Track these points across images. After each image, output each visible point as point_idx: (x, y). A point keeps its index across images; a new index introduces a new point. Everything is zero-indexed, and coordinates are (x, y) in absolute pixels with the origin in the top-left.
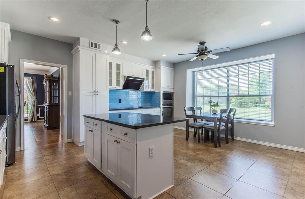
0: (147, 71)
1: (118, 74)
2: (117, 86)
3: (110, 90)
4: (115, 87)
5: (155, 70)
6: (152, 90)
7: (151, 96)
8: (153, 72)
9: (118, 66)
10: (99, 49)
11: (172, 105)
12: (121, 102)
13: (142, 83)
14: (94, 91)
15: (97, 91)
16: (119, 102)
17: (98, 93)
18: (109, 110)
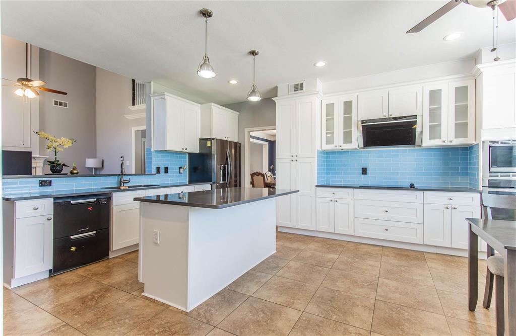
0: (435, 96)
1: (348, 122)
3: (327, 153)
4: (341, 146)
5: (470, 84)
6: (460, 139)
7: (466, 159)
8: (461, 93)
9: (348, 106)
10: (302, 91)
12: (366, 174)
13: (416, 128)
14: (292, 156)
15: (297, 156)
16: (363, 174)
17: (297, 159)
18: (317, 186)
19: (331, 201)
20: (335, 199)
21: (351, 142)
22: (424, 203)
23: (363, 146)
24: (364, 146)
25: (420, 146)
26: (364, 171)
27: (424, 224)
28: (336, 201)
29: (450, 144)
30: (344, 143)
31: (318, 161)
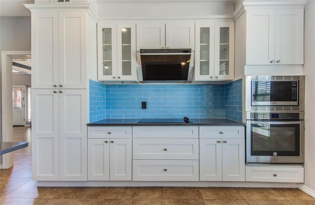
0: (205, 32)
1: (126, 51)
2: (124, 74)
3: (108, 86)
4: (119, 78)
5: (231, 25)
6: (222, 78)
7: (227, 94)
8: (224, 32)
9: (126, 37)
10: (66, 2)
11: (296, 117)
12: (145, 108)
13: (189, 63)
14: (55, 86)
15: (61, 86)
16: (143, 108)
17: (62, 90)
18: (88, 125)
19: (106, 142)
20: (111, 140)
21: (130, 74)
22: (199, 138)
23: (142, 80)
24: (144, 80)
25: (190, 82)
26: (144, 105)
27: (199, 160)
28: (112, 142)
29: (216, 80)
30: (123, 75)
31: (91, 93)
